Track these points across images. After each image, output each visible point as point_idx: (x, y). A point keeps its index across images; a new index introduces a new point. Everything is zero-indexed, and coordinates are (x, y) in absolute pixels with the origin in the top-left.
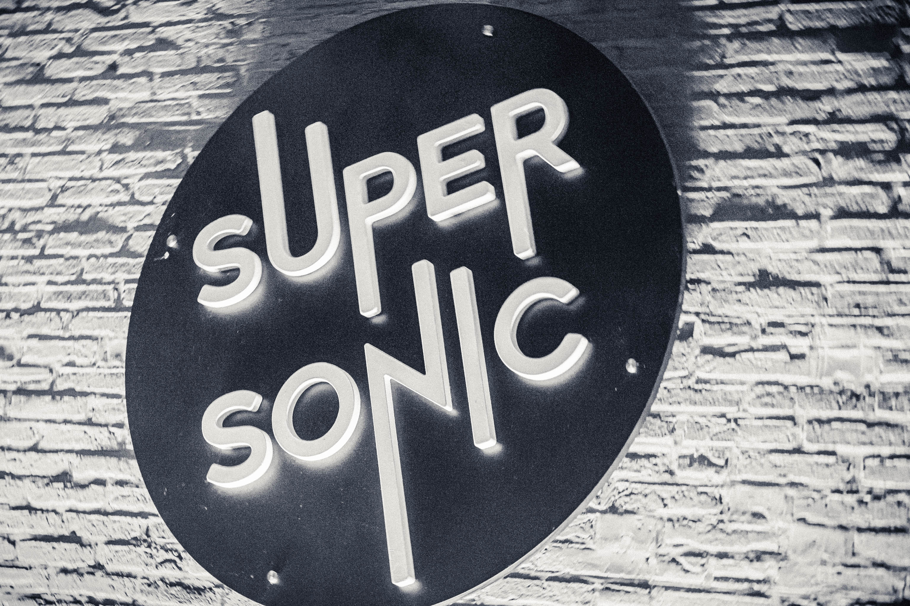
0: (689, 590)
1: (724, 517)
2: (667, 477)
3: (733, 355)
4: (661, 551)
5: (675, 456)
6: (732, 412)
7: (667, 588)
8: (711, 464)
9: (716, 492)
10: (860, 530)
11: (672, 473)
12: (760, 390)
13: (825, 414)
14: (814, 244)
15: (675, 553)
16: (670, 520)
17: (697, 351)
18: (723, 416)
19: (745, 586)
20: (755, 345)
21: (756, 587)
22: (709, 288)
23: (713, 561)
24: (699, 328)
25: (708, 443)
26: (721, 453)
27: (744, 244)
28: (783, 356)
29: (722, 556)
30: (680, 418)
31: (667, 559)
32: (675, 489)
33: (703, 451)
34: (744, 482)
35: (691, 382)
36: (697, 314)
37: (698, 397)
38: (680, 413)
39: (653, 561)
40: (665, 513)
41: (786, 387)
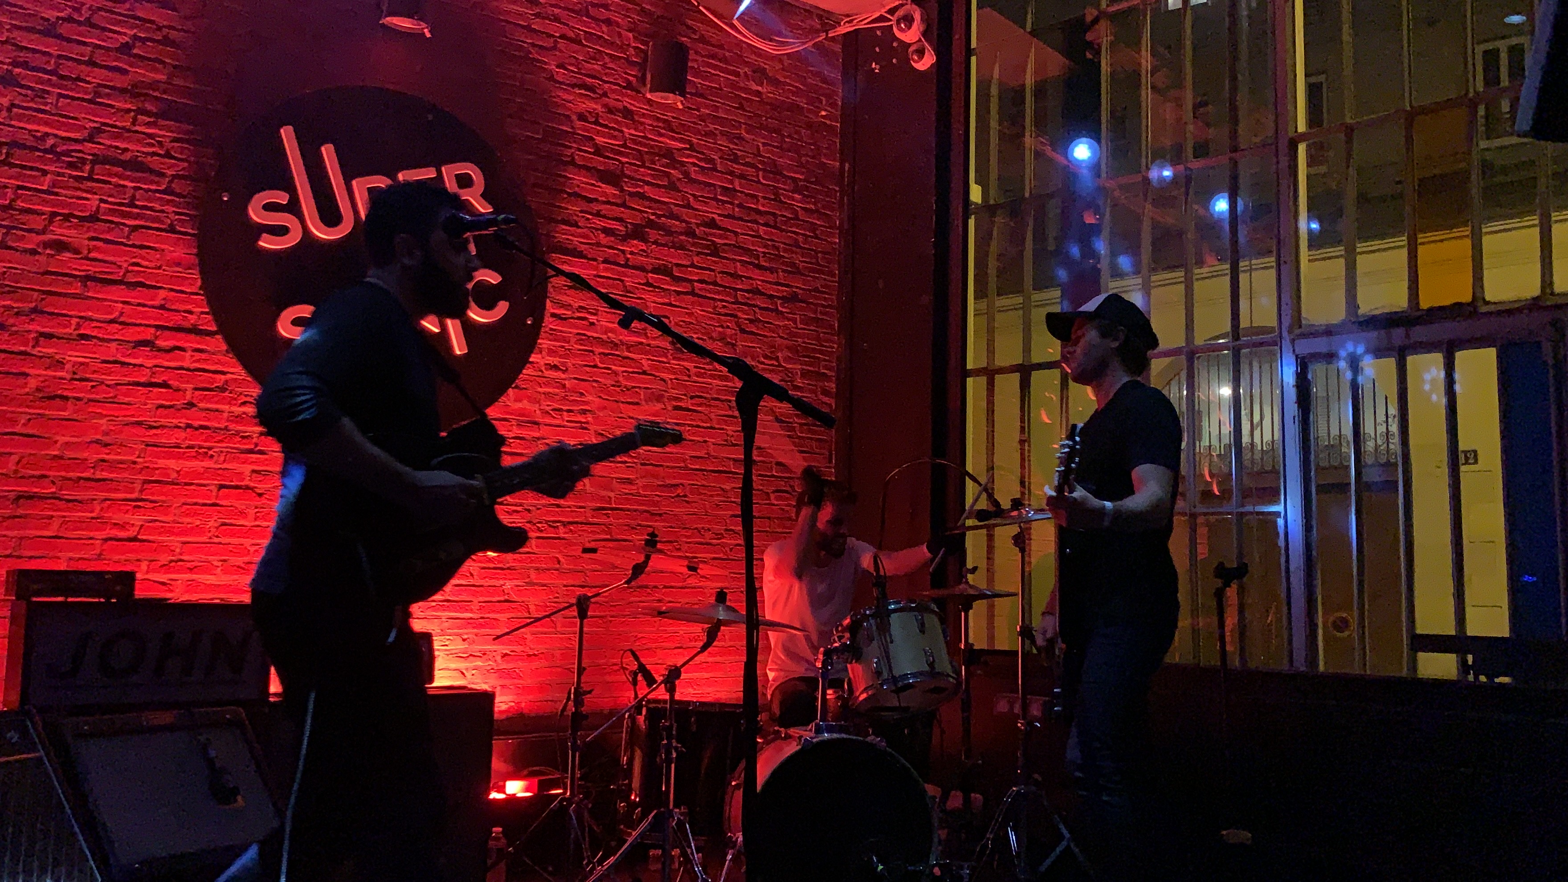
1: (568, 394)
2: (540, 373)
3: (565, 319)
5: (542, 363)
6: (567, 346)
7: (545, 425)
8: (560, 369)
9: (563, 383)
10: (623, 403)
11: (543, 372)
12: (578, 337)
13: (605, 352)
15: (548, 409)
16: (543, 394)
17: (549, 315)
18: (563, 347)
19: (579, 424)
20: (574, 316)
21: (584, 425)
22: (552, 285)
23: (564, 414)
24: (548, 304)
25: (558, 359)
26: (564, 364)
28: (586, 323)
29: (568, 412)
32: (545, 379)
33: (555, 363)
34: (575, 378)
37: (554, 338)
39: (538, 412)
41: (589, 337)
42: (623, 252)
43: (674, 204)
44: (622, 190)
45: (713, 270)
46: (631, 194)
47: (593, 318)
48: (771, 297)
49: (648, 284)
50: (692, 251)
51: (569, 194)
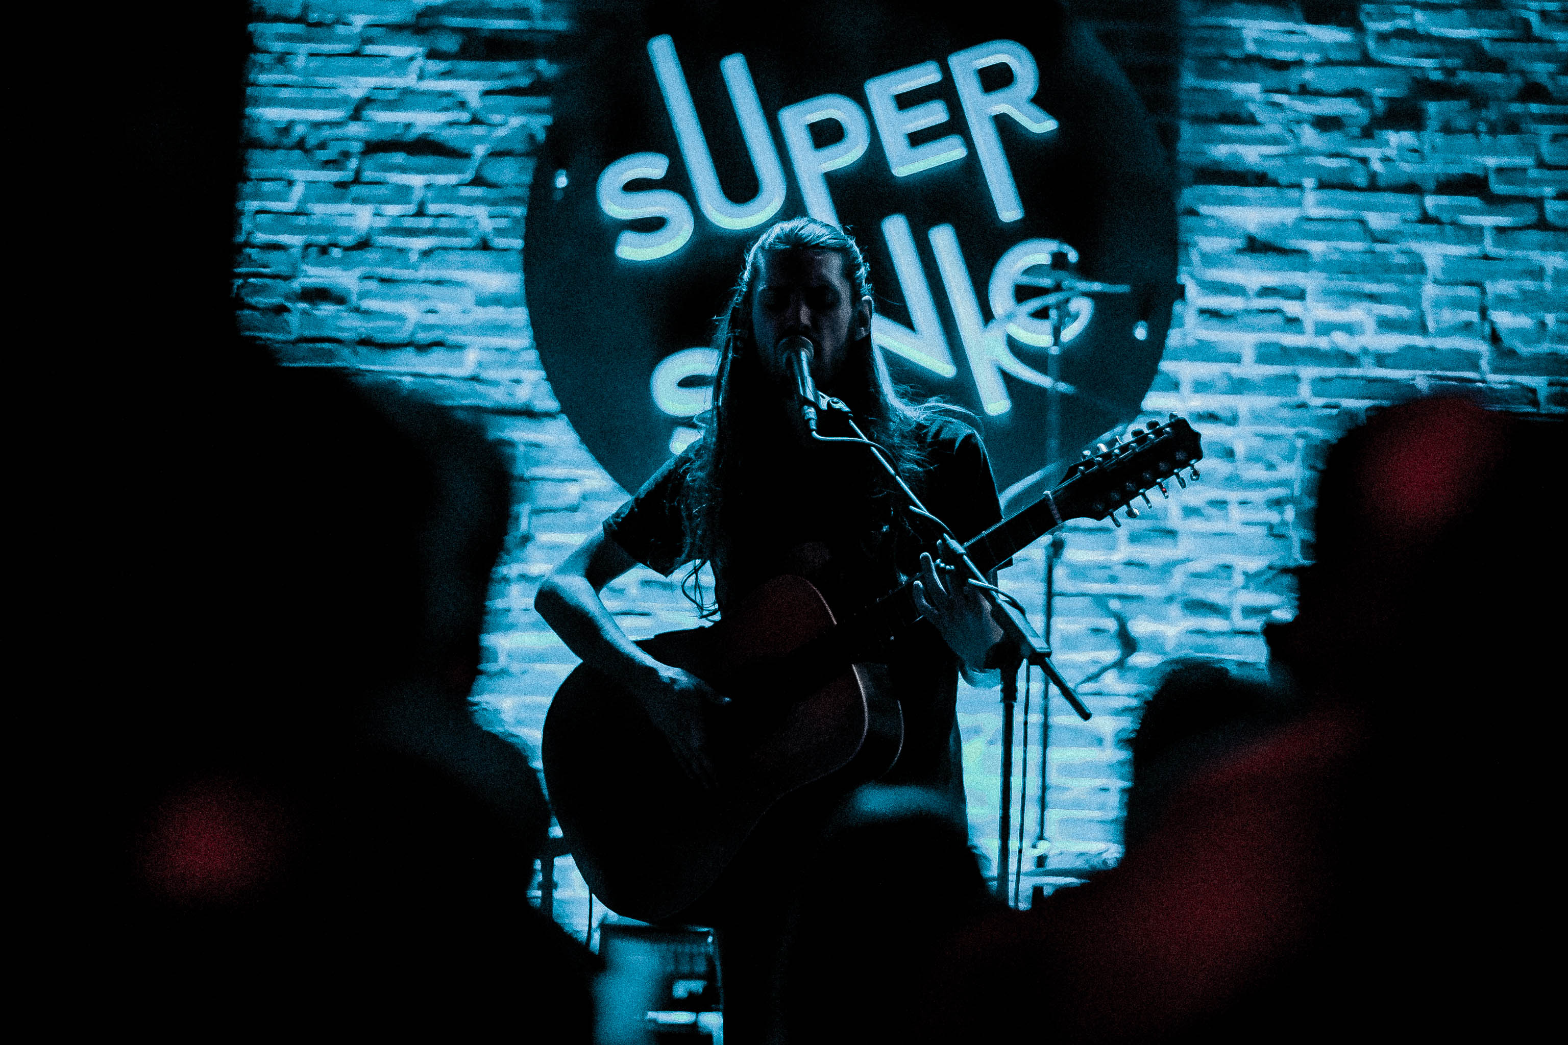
17: (1193, 312)
24: (1191, 290)
42: (1364, 161)
43: (1490, 38)
44: (1359, 31)
46: (1383, 37)
47: (1294, 309)
49: (1426, 218)
50: (1539, 133)
51: (1234, 61)
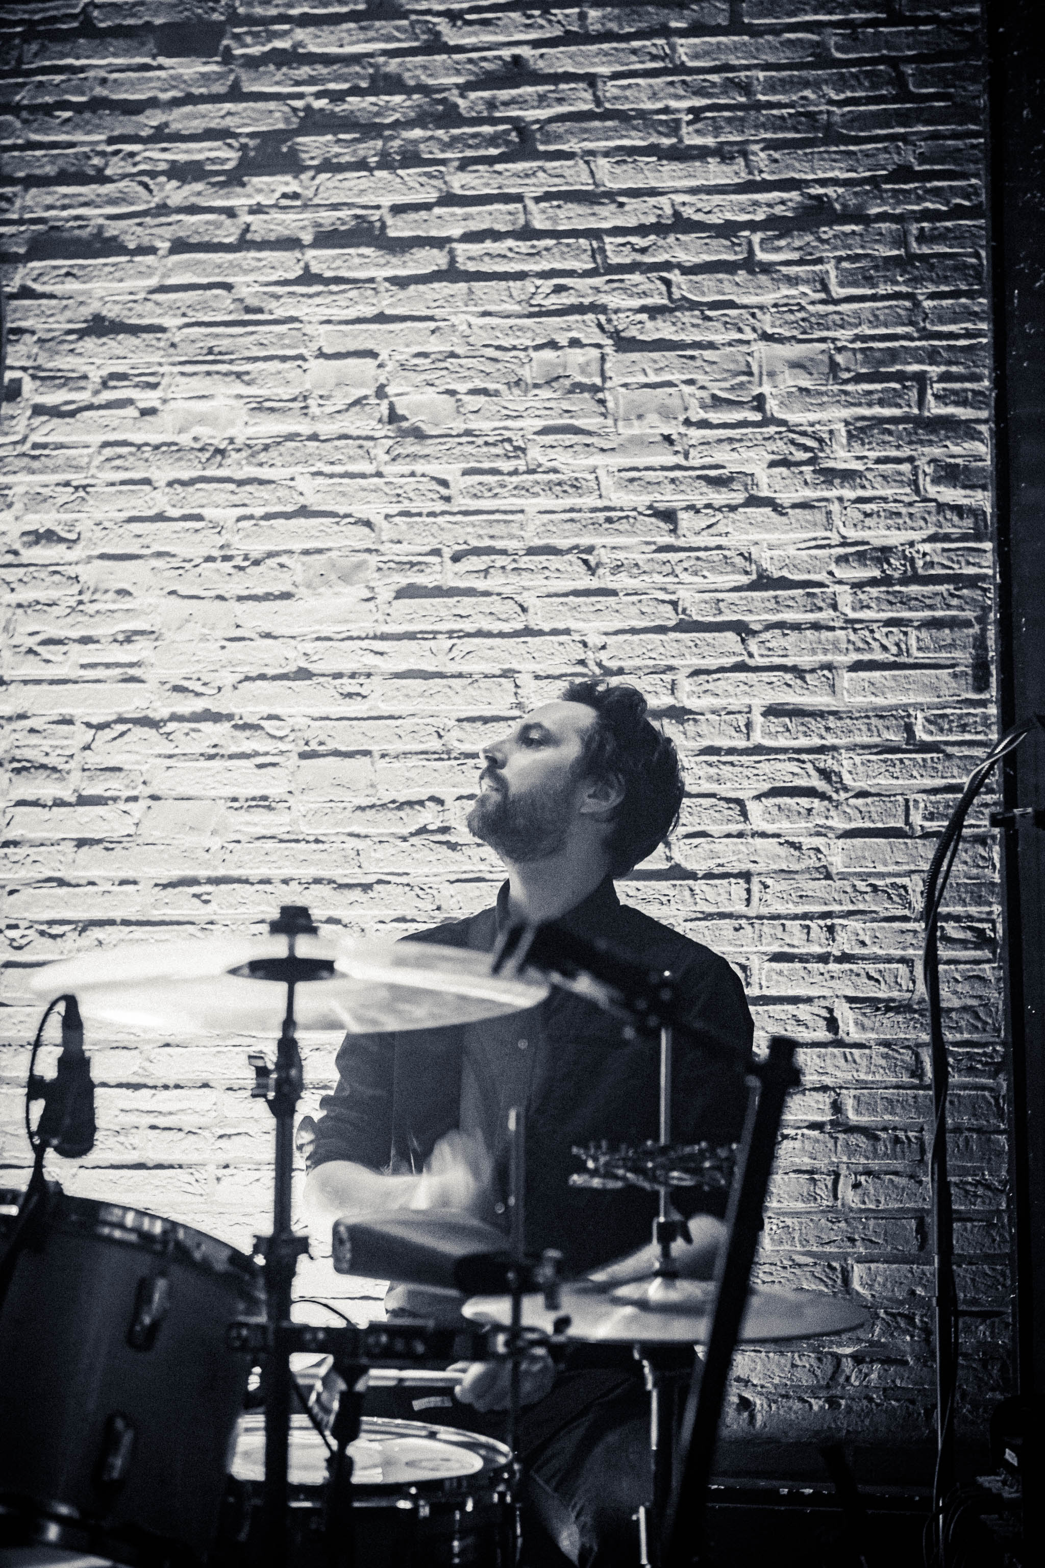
0: (52, 682)
1: (86, 597)
2: (10, 558)
3: (72, 414)
4: (15, 641)
5: (17, 533)
6: (78, 478)
7: (25, 682)
8: (61, 540)
9: (71, 571)
10: (240, 599)
11: (16, 553)
12: (108, 452)
13: (186, 475)
14: (154, 282)
15: (31, 642)
16: (20, 606)
17: (29, 413)
18: (67, 484)
19: (118, 671)
20: (96, 401)
21: (132, 672)
22: (35, 338)
23: (76, 648)
24: (28, 385)
25: (55, 515)
26: (71, 526)
27: (71, 286)
28: (131, 412)
29: (86, 640)
30: (19, 490)
31: (23, 649)
32: (22, 570)
33: (49, 525)
34: (103, 557)
35: (26, 448)
36: (24, 369)
37: (36, 465)
38: (15, 484)
40: (13, 598)
41: (139, 447)
42: (233, 212)
43: (385, 53)
44: (228, 58)
45: (519, 198)
46: (252, 63)
47: (148, 398)
48: (728, 230)
49: (308, 278)
50: (443, 162)
51: (78, 108)
